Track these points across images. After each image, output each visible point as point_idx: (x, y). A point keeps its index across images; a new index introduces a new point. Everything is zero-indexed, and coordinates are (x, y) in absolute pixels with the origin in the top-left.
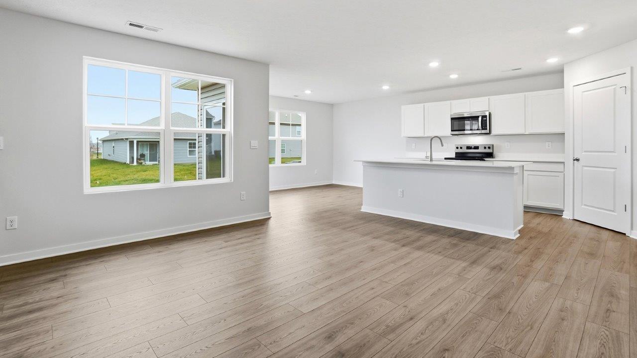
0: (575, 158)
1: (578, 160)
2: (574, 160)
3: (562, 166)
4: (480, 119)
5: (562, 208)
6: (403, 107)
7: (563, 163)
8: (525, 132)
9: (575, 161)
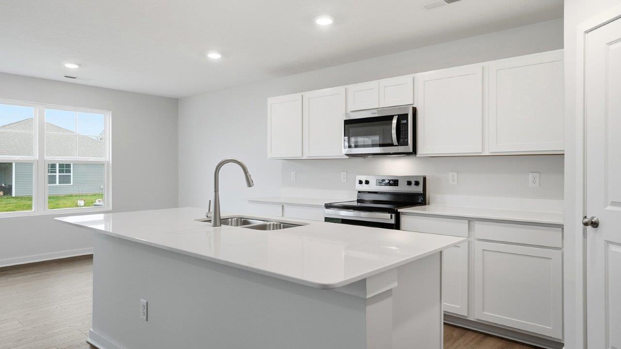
0: (589, 217)
1: (595, 224)
2: (586, 224)
3: (557, 233)
4: (395, 121)
5: (560, 338)
6: (270, 100)
7: (561, 226)
8: (483, 149)
9: (589, 228)
